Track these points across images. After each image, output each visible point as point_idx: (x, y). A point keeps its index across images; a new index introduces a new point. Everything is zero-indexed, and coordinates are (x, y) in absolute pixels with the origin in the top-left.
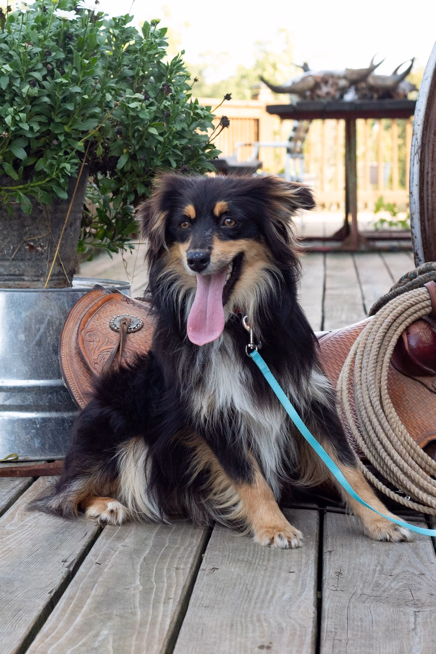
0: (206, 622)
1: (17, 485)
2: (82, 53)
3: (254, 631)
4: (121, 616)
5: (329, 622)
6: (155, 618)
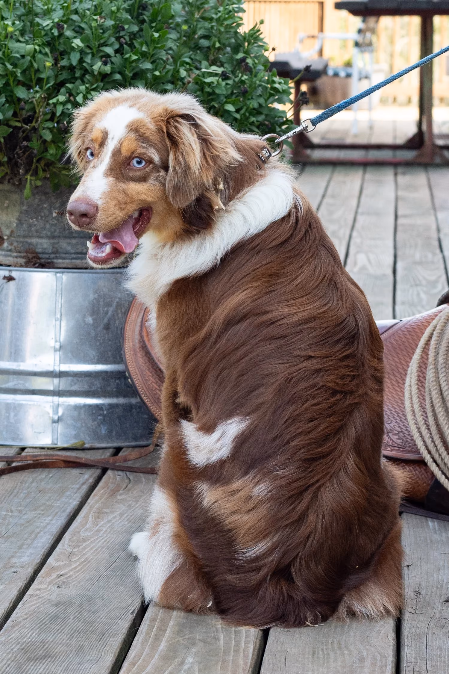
0: (289, 650)
1: (88, 480)
2: (156, 24)
3: (335, 660)
4: (204, 641)
5: (409, 650)
6: (237, 644)
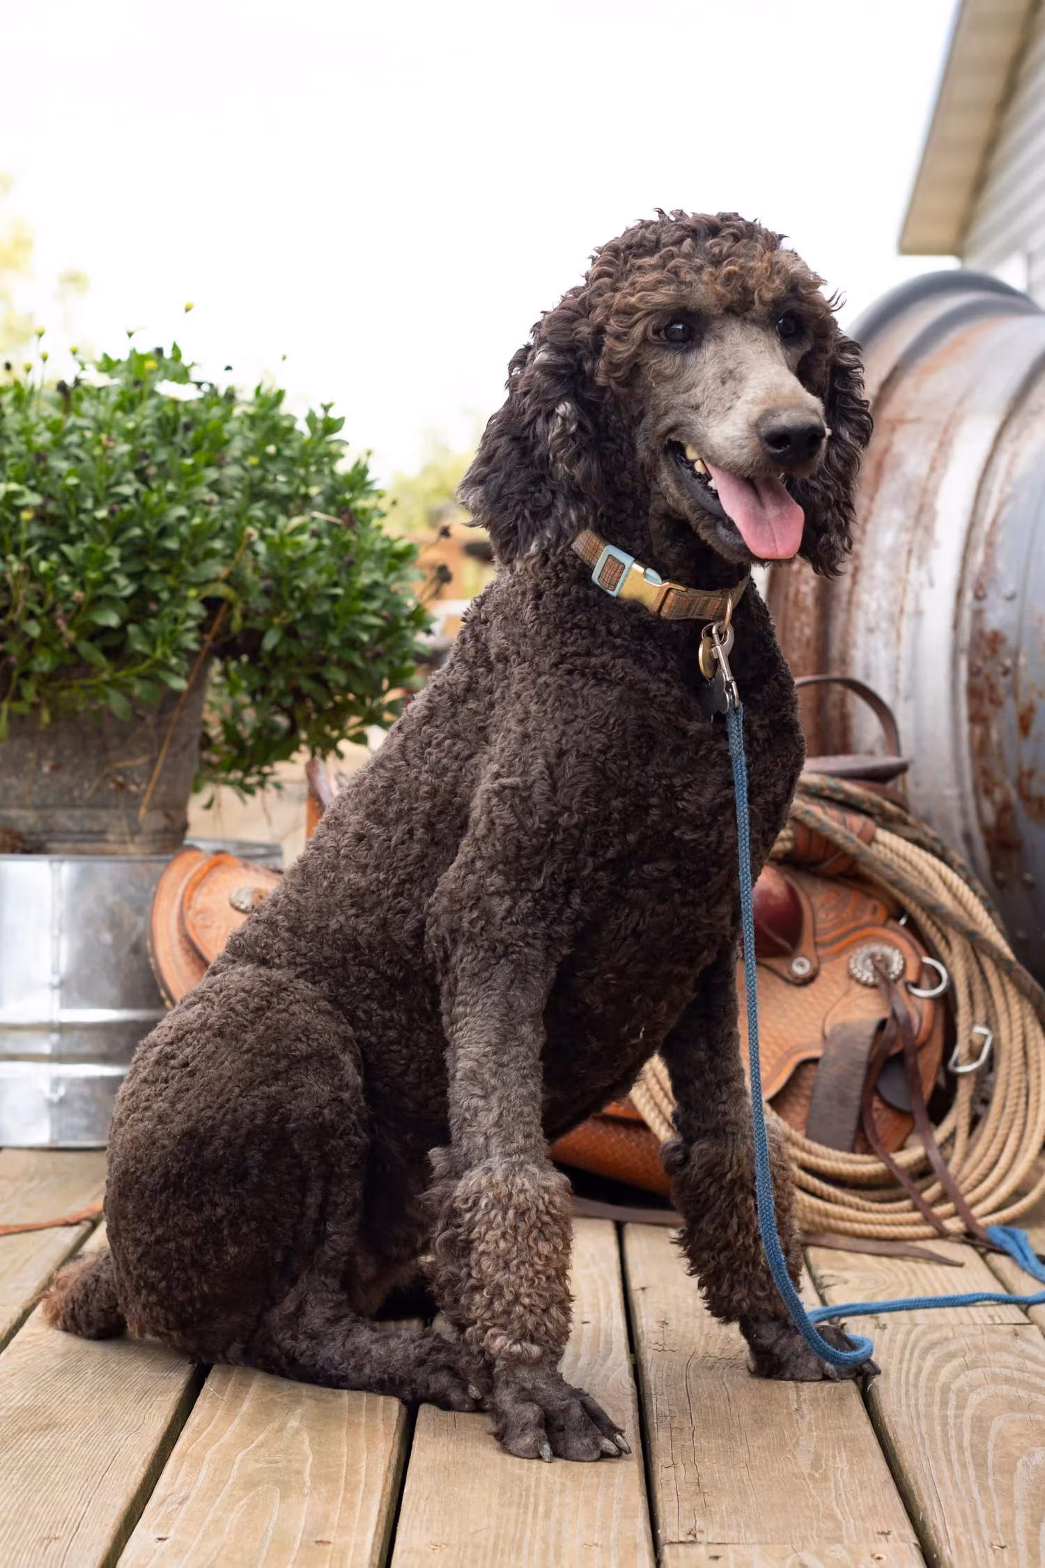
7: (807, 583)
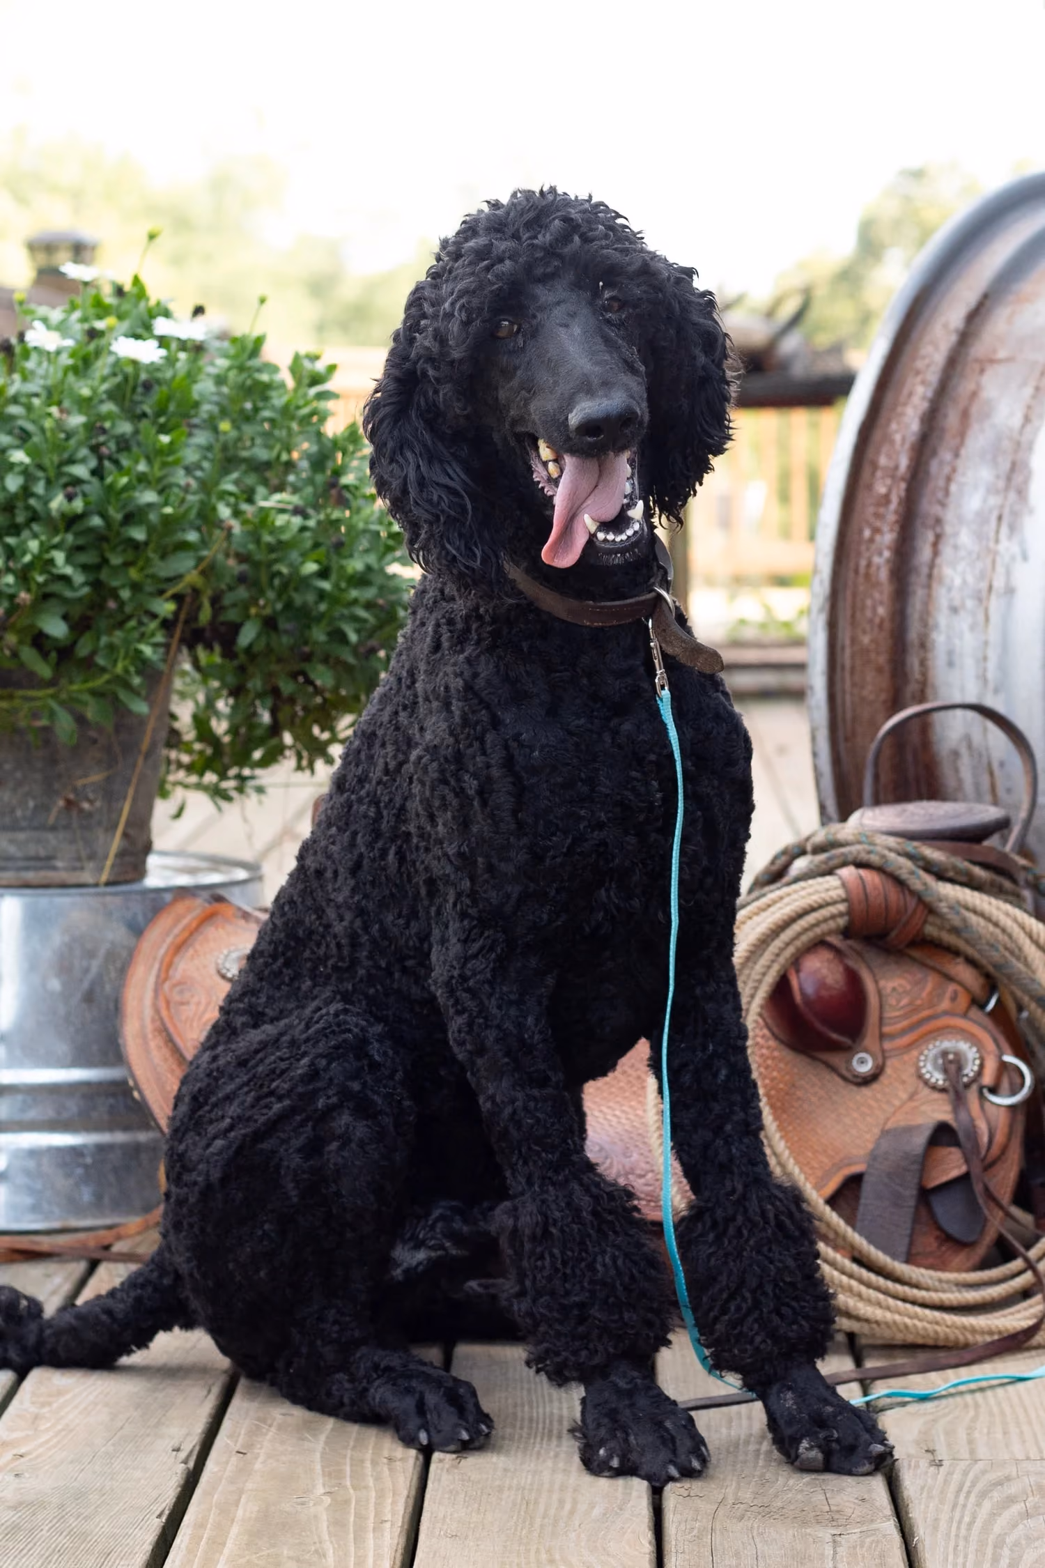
2: (167, 420)
4: (298, 1560)
5: (679, 1561)
6: (361, 1562)
7: (880, 554)
